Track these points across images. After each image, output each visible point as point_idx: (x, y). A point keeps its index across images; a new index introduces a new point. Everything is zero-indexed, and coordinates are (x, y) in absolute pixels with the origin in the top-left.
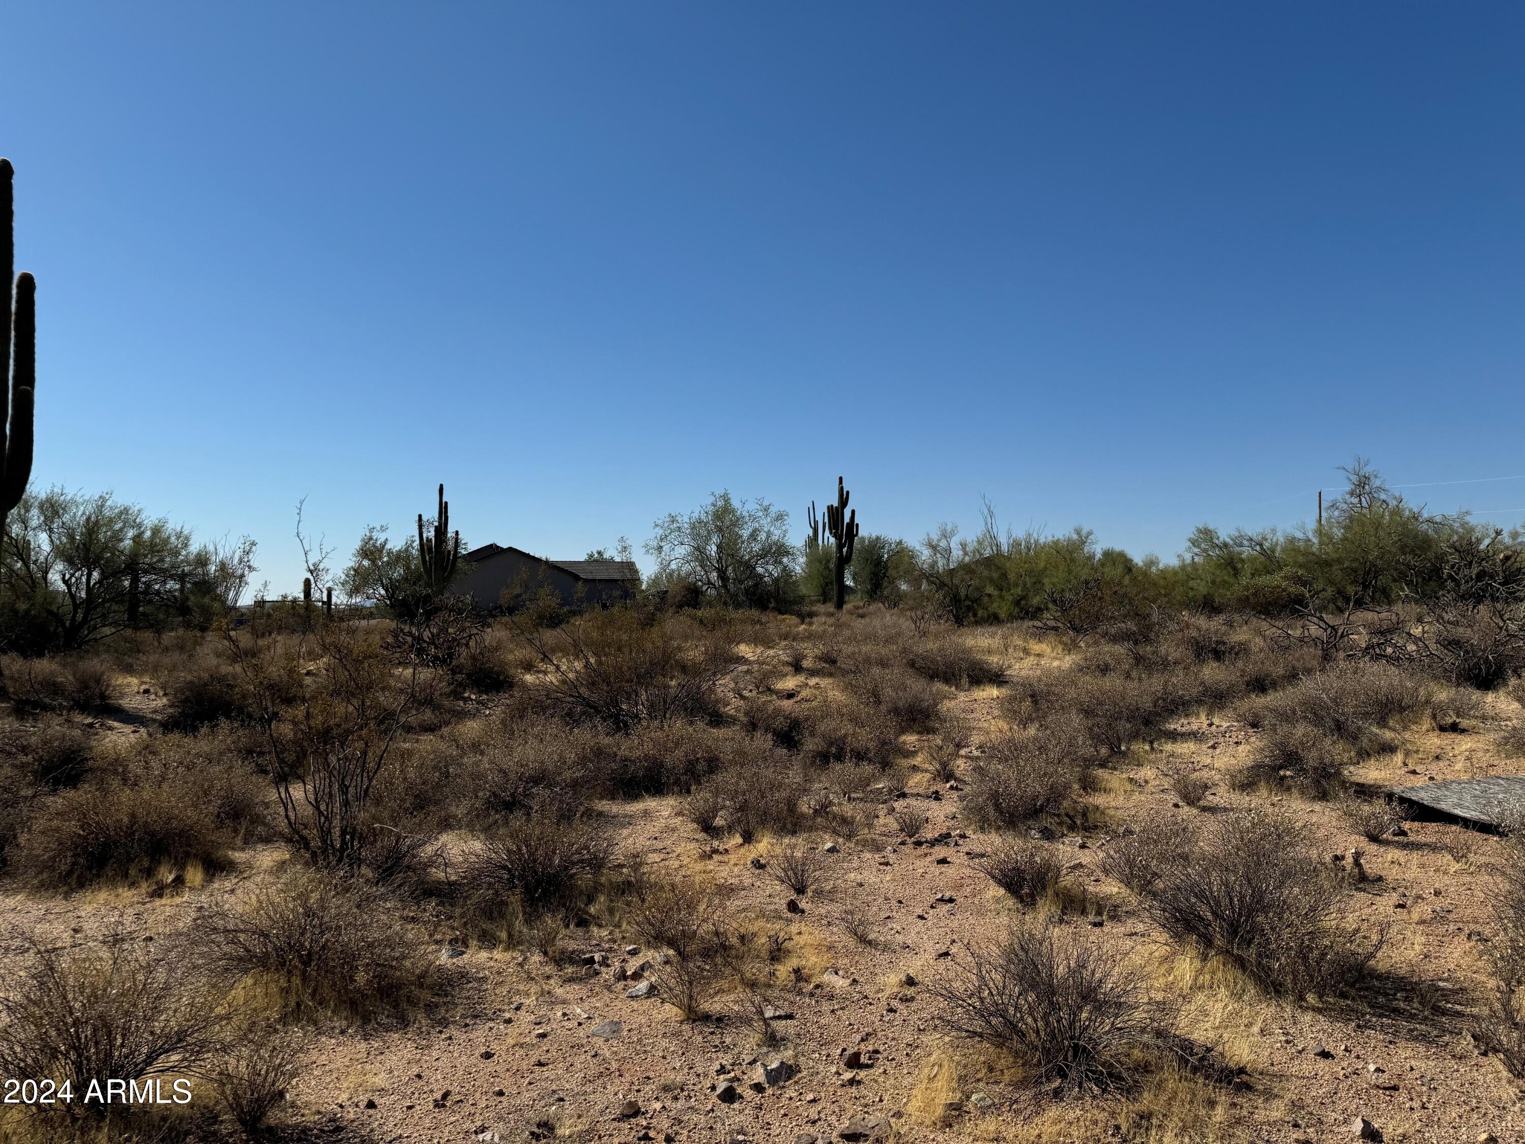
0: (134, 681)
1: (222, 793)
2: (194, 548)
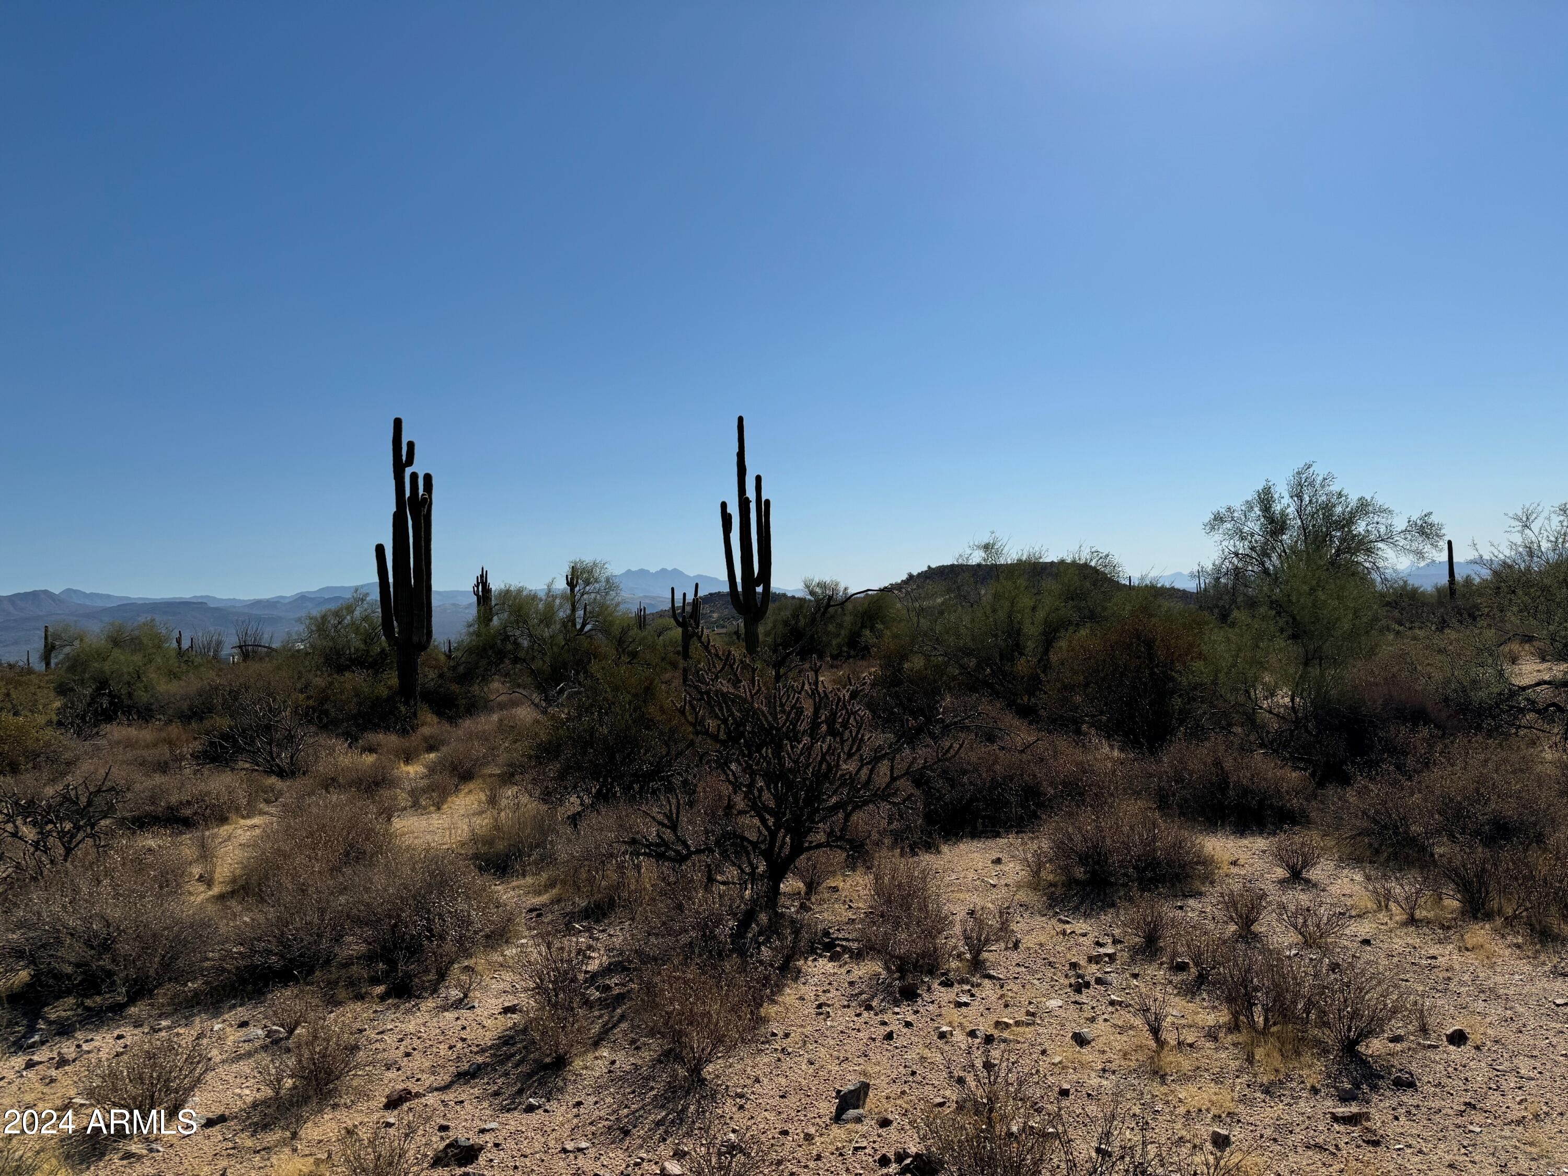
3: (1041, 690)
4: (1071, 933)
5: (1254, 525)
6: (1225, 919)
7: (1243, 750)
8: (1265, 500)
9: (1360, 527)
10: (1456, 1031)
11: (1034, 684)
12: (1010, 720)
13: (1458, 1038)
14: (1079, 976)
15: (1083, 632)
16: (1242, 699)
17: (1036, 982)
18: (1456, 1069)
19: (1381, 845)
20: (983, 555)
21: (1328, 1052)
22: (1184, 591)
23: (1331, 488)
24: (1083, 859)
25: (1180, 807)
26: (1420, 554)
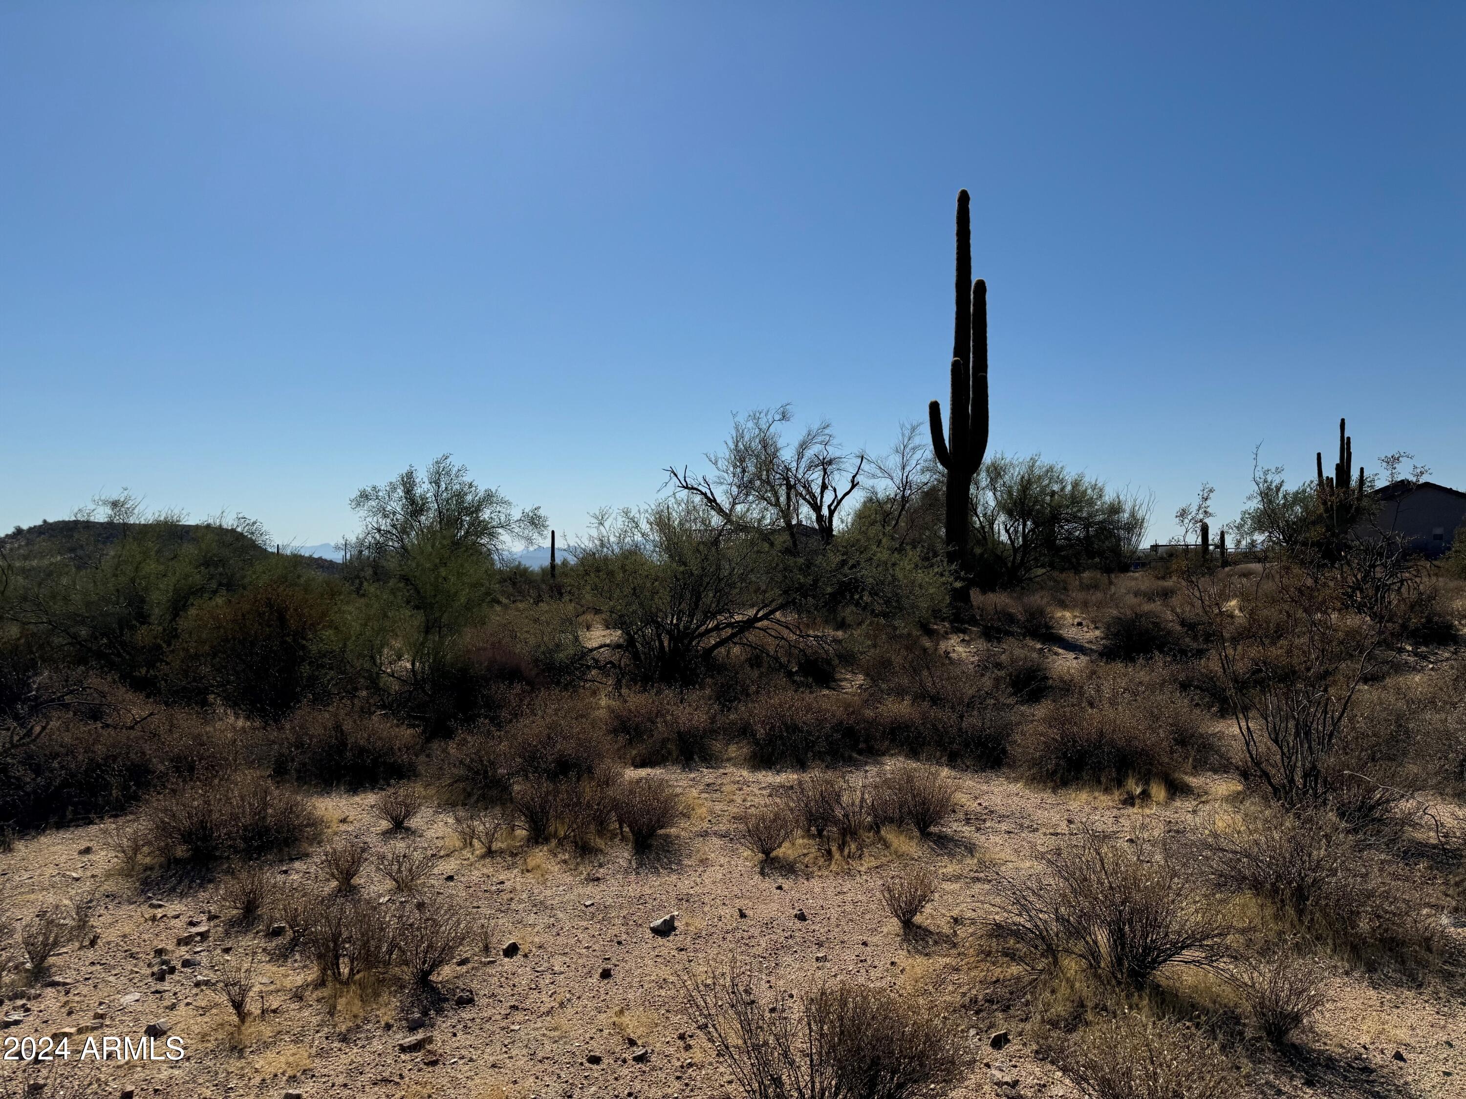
0: (1068, 614)
1: (1170, 721)
2: (1109, 497)
3: (162, 661)
4: (161, 918)
5: (396, 505)
6: (328, 876)
7: (363, 712)
8: (408, 483)
9: (485, 515)
10: (510, 945)
11: (154, 655)
12: (123, 694)
13: (512, 951)
14: (164, 963)
15: (219, 601)
16: (367, 665)
17: (111, 979)
18: (507, 978)
19: (473, 789)
20: (110, 512)
21: (405, 987)
22: (331, 561)
23: (464, 479)
24: (187, 837)
25: (298, 771)
26: (529, 540)
